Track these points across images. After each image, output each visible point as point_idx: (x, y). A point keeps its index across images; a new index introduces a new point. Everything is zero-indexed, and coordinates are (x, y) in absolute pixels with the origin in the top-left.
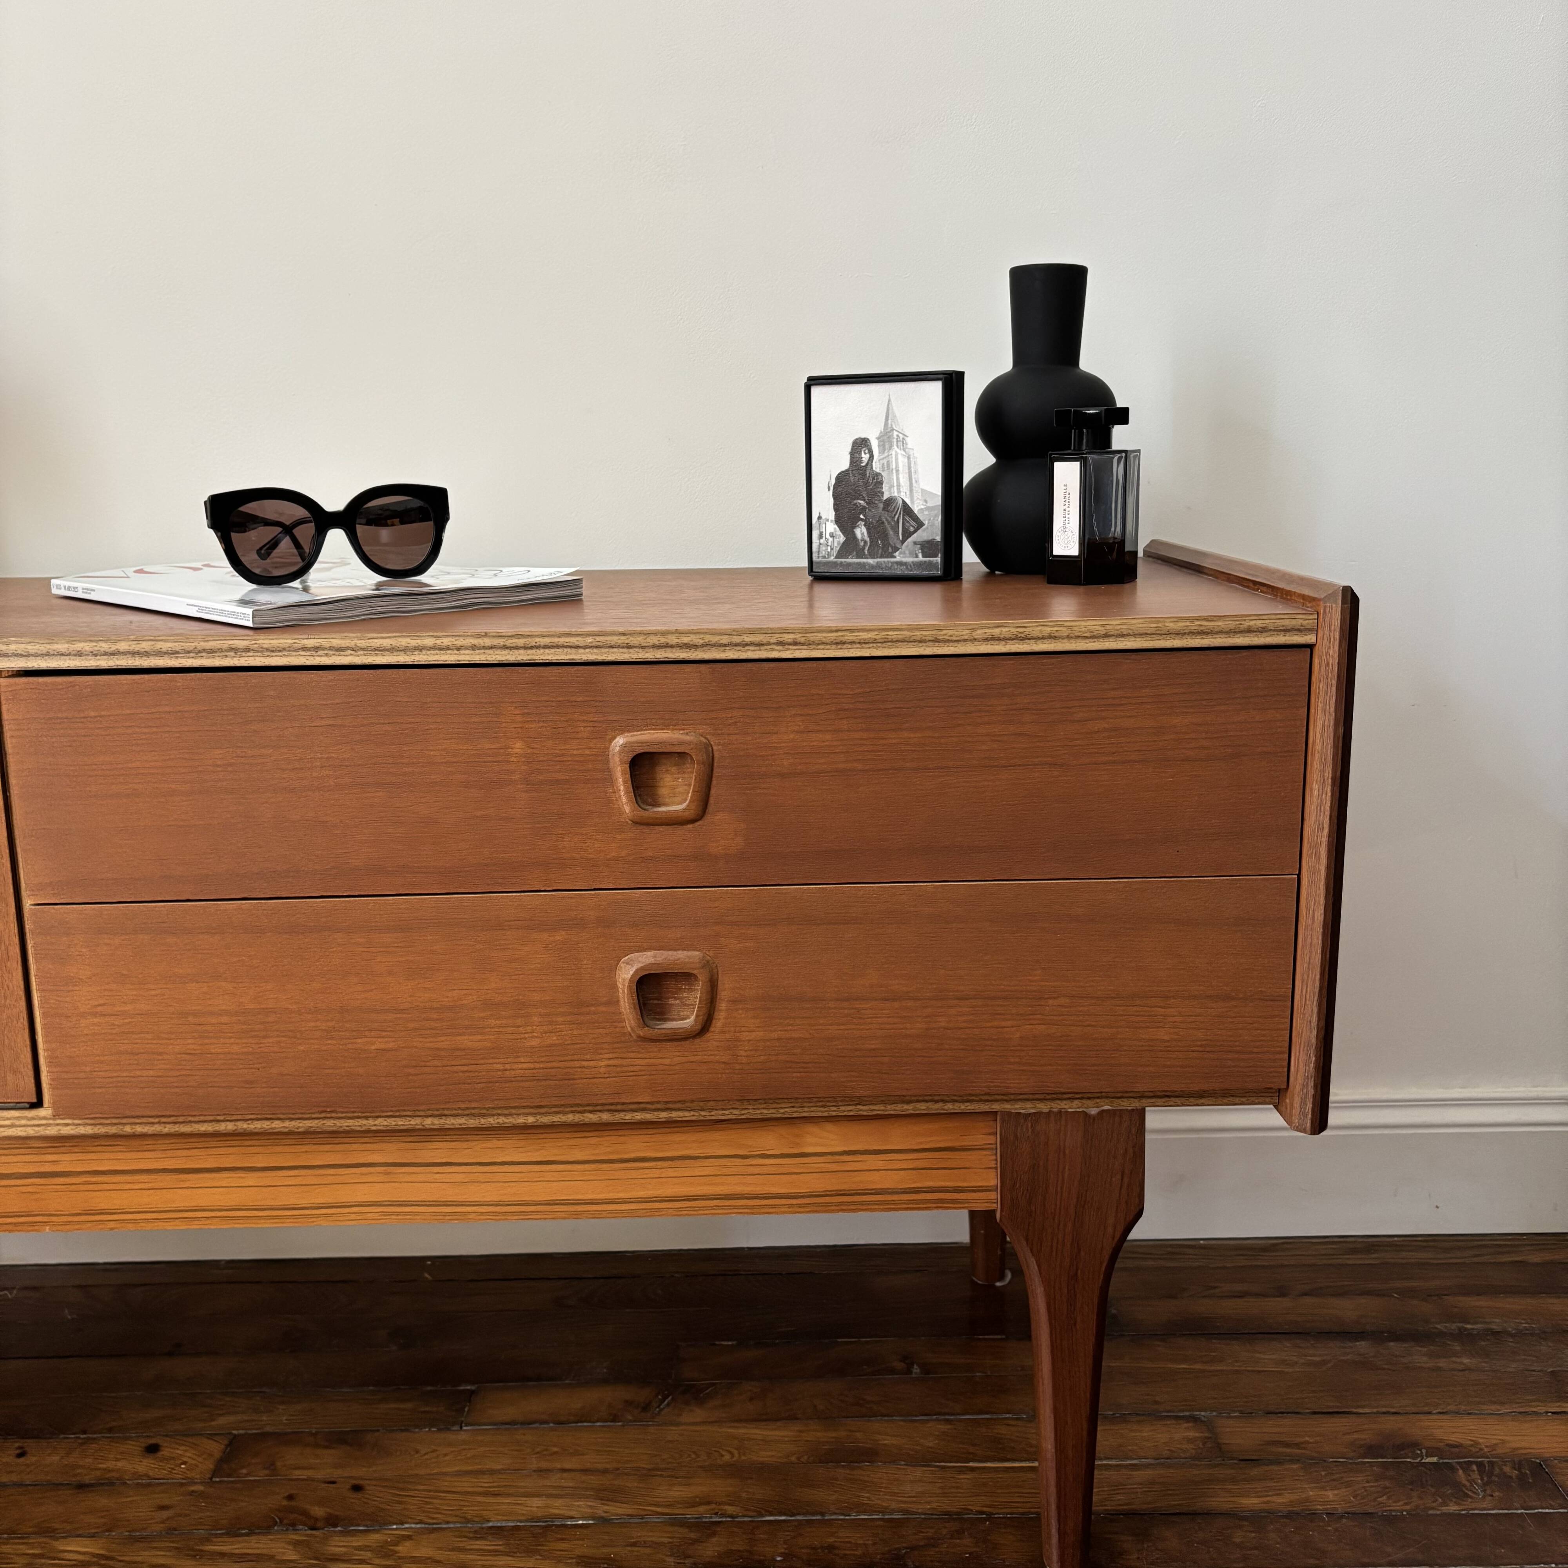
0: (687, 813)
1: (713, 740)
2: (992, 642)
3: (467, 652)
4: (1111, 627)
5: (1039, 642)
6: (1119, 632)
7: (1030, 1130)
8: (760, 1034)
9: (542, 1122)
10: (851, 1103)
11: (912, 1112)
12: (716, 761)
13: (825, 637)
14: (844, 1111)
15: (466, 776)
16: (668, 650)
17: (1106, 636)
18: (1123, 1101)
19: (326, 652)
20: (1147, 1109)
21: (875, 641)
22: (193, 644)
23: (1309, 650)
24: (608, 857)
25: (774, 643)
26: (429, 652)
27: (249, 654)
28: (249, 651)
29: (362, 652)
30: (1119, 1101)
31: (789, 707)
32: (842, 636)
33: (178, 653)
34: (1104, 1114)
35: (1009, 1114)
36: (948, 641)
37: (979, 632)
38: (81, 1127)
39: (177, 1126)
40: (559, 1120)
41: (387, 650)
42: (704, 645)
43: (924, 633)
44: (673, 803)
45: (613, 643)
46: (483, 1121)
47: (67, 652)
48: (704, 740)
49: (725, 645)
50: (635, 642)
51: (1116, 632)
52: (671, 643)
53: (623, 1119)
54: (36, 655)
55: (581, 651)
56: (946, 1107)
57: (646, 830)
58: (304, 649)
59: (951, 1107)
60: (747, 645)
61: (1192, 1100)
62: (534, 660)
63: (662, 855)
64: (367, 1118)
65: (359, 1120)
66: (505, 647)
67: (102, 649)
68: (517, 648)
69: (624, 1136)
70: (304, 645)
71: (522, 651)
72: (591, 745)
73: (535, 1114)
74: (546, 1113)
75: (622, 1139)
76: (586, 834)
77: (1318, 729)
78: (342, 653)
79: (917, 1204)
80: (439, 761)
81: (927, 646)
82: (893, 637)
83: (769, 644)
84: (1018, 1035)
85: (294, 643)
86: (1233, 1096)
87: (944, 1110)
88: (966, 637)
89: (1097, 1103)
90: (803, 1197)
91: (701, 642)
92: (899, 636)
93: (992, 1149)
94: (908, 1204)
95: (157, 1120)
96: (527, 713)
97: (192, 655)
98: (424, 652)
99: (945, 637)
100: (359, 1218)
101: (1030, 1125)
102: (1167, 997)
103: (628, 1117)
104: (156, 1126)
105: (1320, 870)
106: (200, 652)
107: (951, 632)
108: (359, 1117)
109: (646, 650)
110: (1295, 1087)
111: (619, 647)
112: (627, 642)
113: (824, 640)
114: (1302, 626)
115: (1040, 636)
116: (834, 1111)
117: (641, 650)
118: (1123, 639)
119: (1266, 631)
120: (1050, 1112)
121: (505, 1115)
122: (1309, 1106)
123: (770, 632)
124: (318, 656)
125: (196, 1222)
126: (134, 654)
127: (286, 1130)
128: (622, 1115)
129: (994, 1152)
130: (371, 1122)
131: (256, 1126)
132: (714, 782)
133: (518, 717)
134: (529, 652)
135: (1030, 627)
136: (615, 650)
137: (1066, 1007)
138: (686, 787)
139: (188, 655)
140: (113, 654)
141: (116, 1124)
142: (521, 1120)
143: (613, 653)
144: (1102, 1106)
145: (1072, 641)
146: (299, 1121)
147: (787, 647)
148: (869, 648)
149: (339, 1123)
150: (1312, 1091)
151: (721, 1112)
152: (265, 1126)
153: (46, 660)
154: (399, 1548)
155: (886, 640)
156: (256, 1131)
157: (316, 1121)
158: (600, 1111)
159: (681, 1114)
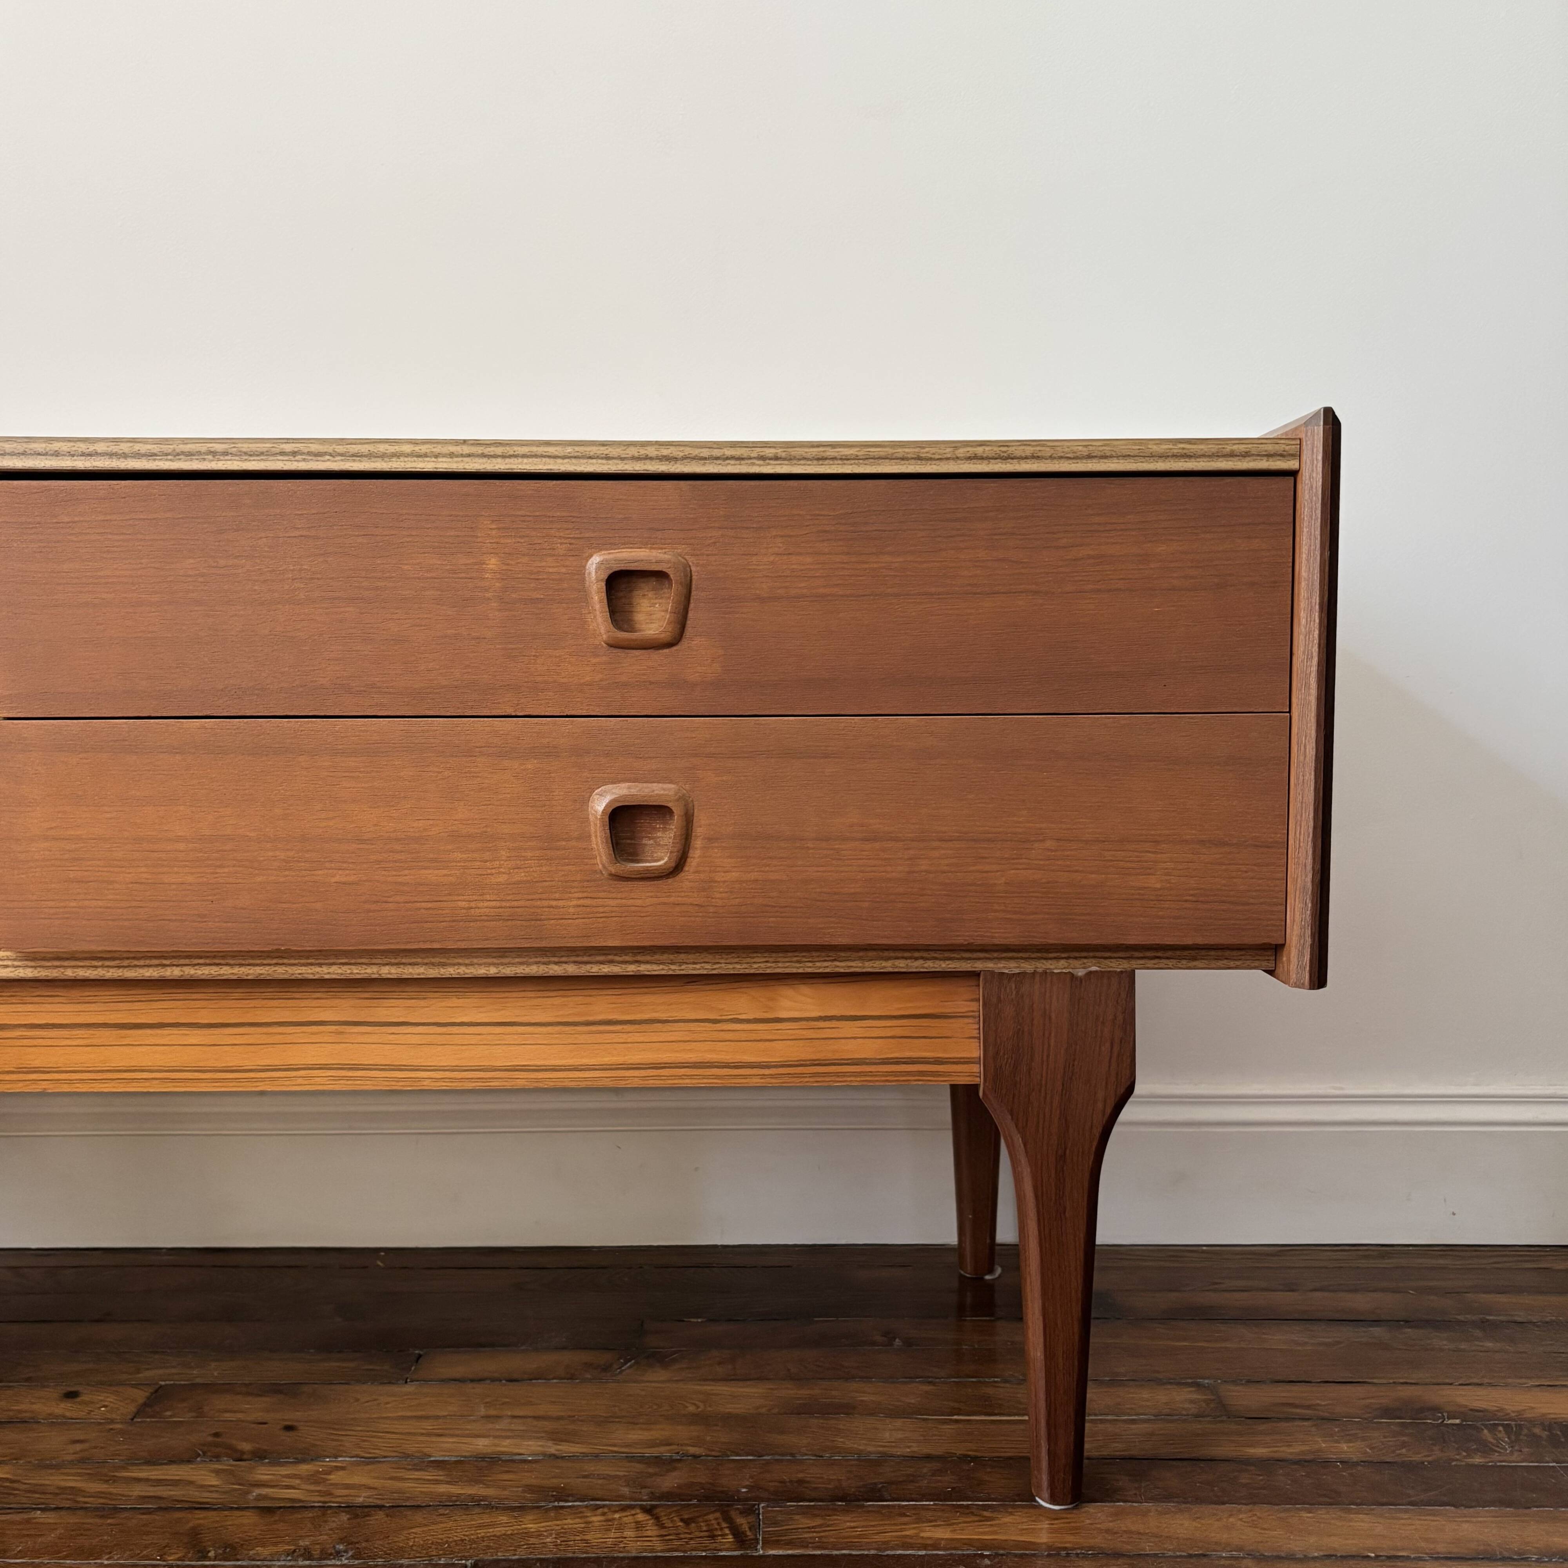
0: (663, 636)
1: (691, 560)
2: (975, 461)
3: (444, 459)
4: (1094, 448)
5: (1022, 462)
6: (1102, 454)
7: (1014, 993)
8: (734, 875)
9: (504, 973)
10: (827, 959)
11: (891, 970)
12: (694, 583)
13: (806, 452)
14: (820, 968)
15: (439, 593)
16: (648, 462)
17: (1090, 457)
18: (1111, 962)
19: (304, 457)
20: (1137, 971)
21: (857, 458)
22: (171, 447)
23: (1292, 478)
24: (582, 681)
25: (754, 458)
26: (406, 459)
27: (226, 458)
28: (227, 455)
29: (339, 458)
30: (1107, 962)
31: (769, 528)
32: (824, 451)
33: (156, 455)
34: (1092, 976)
35: (992, 973)
36: (931, 459)
37: (961, 450)
38: (21, 970)
39: (121, 970)
40: (522, 971)
41: (365, 456)
42: (685, 458)
43: (907, 450)
44: (650, 629)
45: (592, 454)
46: (442, 971)
47: (44, 452)
48: (683, 560)
49: (705, 459)
50: (614, 453)
51: (1100, 454)
52: (650, 455)
53: (589, 972)
54: (12, 454)
55: (559, 461)
56: (926, 965)
57: (621, 653)
58: (282, 453)
59: (931, 965)
60: (727, 458)
61: (1184, 962)
62: (512, 469)
63: (637, 681)
64: (320, 965)
65: (312, 967)
66: (483, 456)
67: (80, 450)
68: (495, 456)
69: (590, 996)
70: (282, 449)
71: (499, 460)
72: (568, 563)
73: (498, 964)
74: (509, 963)
75: (589, 999)
76: (559, 657)
77: (1304, 556)
78: (319, 458)
79: (895, 1076)
80: (412, 576)
81: (909, 464)
82: (875, 454)
83: (750, 458)
84: (1003, 880)
85: (273, 447)
86: (1226, 959)
87: (924, 968)
88: (949, 456)
89: (1084, 963)
90: (776, 1067)
91: (682, 454)
92: (881, 453)
93: (974, 1017)
94: (886, 1076)
95: (100, 963)
96: (504, 528)
97: (169, 457)
98: (402, 459)
99: (928, 455)
100: (306, 1082)
101: (1014, 987)
102: (1157, 842)
103: (595, 969)
104: (99, 970)
105: (1310, 702)
106: (178, 454)
107: (933, 450)
108: (311, 964)
109: (625, 462)
110: (1291, 939)
111: (598, 458)
112: (605, 452)
113: (805, 455)
114: (1284, 451)
115: (1023, 455)
116: (810, 967)
117: (620, 462)
118: (1106, 461)
119: (1249, 456)
120: (1034, 973)
121: (466, 965)
122: (1307, 957)
123: (751, 445)
124: (295, 461)
125: (135, 1084)
126: (111, 455)
127: (235, 977)
128: (588, 967)
129: (977, 1019)
130: (325, 969)
131: (204, 972)
132: (692, 606)
133: (494, 532)
134: (507, 460)
135: (1013, 446)
136: (594, 461)
137: (1052, 851)
138: (663, 614)
139: (165, 457)
140: (90, 455)
141: (57, 967)
142: (481, 971)
143: (591, 464)
144: (1090, 967)
145: (1055, 461)
146: (249, 967)
147: (768, 461)
148: (851, 464)
149: (291, 970)
150: (1309, 941)
151: (691, 966)
152: (212, 972)
153: (22, 459)
154: (332, 1477)
155: (868, 457)
156: (203, 977)
157: (267, 968)
158: (566, 963)
159: (649, 967)
